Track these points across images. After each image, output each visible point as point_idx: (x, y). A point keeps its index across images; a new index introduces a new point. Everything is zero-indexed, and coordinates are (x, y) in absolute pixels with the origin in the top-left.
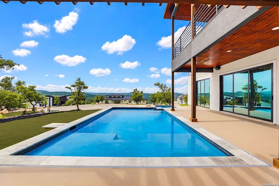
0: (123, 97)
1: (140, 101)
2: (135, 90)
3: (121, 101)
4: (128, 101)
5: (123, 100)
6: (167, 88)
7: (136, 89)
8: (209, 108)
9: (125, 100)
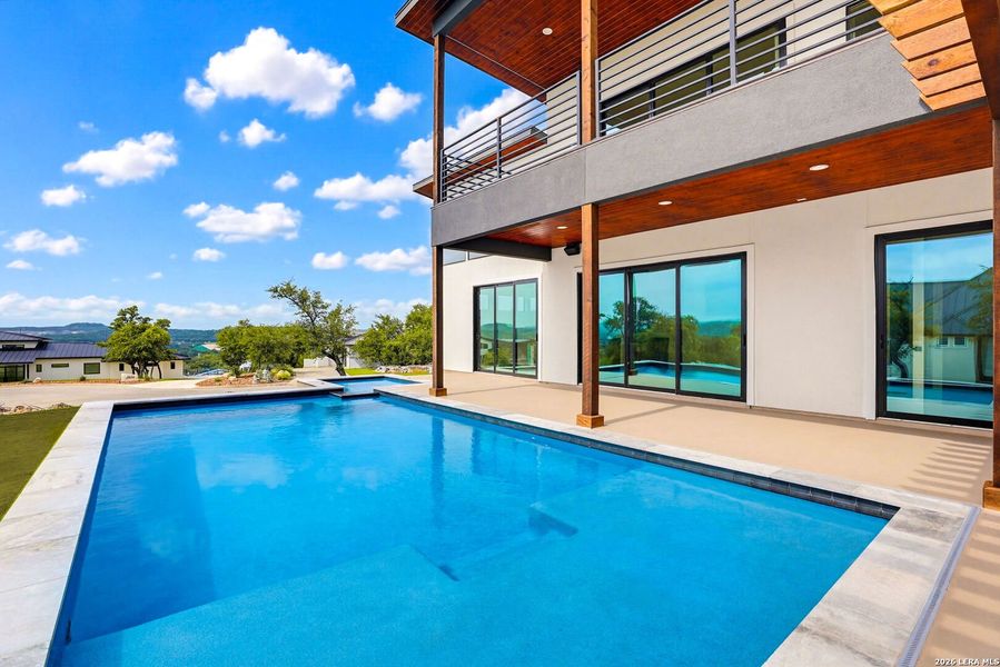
0: (42, 344)
1: (156, 364)
2: (123, 313)
3: (33, 368)
4: (77, 367)
5: (46, 365)
6: (323, 307)
7: (133, 311)
8: (536, 377)
9: (61, 362)
